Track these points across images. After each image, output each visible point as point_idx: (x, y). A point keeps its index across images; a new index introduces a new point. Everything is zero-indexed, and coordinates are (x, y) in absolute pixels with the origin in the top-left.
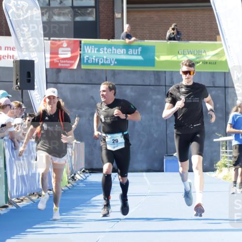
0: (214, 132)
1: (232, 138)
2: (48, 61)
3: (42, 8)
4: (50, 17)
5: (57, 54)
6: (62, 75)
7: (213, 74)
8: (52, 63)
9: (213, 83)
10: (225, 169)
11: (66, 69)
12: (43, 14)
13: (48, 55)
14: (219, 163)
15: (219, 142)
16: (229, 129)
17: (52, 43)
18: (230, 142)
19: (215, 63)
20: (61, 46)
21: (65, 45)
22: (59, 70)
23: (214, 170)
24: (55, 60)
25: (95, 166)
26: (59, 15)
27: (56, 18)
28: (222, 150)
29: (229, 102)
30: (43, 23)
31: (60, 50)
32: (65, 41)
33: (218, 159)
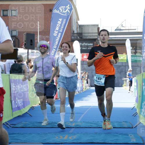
0: (122, 77)
1: (128, 79)
2: (81, 59)
3: (80, 46)
4: (82, 48)
5: (83, 57)
6: (84, 62)
7: (122, 63)
8: (82, 59)
9: (122, 65)
10: (125, 87)
11: (85, 61)
12: (80, 47)
13: (81, 58)
14: (124, 85)
15: (124, 80)
16: (127, 76)
17: (82, 55)
18: (126, 80)
19: (123, 60)
20: (84, 55)
21: (85, 55)
22: (84, 61)
23: (122, 87)
24: (83, 59)
25: (92, 85)
26: (84, 47)
27: (83, 48)
28: (124, 82)
29: (126, 69)
30: (81, 50)
31: (84, 56)
32: (85, 54)
33: (123, 84)
